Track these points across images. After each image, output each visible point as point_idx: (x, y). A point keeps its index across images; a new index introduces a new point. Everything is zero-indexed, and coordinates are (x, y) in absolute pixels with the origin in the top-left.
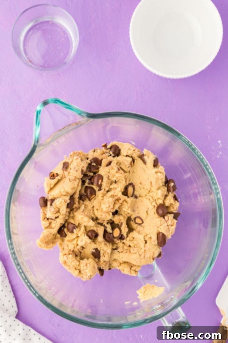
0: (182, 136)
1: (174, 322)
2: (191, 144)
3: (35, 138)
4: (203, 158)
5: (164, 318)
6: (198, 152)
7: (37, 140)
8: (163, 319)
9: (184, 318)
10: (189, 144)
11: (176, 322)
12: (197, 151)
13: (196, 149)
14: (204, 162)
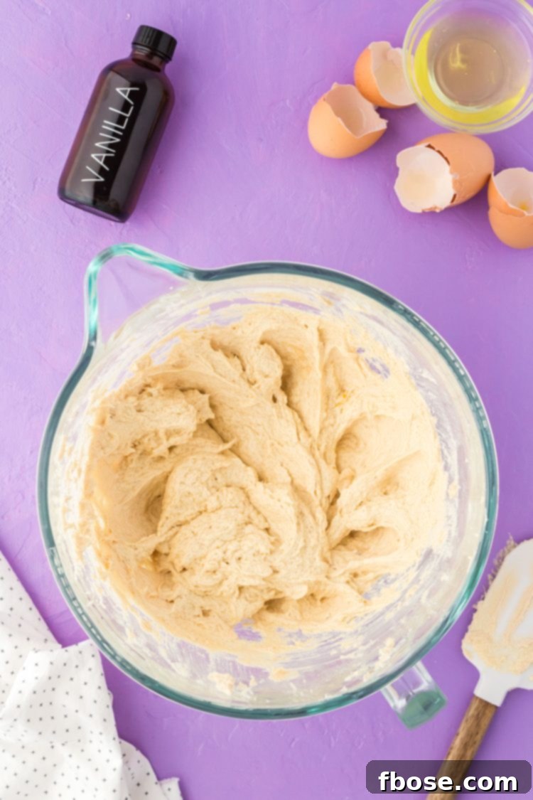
0: (398, 304)
1: (411, 694)
2: (417, 320)
3: (90, 331)
4: (446, 347)
5: (388, 687)
6: (435, 334)
7: (93, 334)
8: (386, 690)
9: (429, 683)
10: (415, 321)
11: (414, 694)
12: (432, 333)
13: (429, 330)
14: (447, 355)
